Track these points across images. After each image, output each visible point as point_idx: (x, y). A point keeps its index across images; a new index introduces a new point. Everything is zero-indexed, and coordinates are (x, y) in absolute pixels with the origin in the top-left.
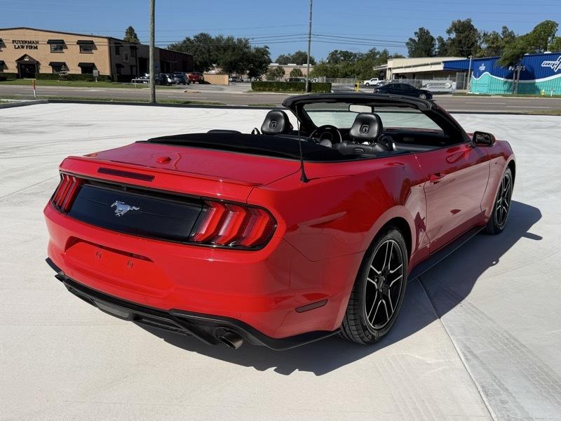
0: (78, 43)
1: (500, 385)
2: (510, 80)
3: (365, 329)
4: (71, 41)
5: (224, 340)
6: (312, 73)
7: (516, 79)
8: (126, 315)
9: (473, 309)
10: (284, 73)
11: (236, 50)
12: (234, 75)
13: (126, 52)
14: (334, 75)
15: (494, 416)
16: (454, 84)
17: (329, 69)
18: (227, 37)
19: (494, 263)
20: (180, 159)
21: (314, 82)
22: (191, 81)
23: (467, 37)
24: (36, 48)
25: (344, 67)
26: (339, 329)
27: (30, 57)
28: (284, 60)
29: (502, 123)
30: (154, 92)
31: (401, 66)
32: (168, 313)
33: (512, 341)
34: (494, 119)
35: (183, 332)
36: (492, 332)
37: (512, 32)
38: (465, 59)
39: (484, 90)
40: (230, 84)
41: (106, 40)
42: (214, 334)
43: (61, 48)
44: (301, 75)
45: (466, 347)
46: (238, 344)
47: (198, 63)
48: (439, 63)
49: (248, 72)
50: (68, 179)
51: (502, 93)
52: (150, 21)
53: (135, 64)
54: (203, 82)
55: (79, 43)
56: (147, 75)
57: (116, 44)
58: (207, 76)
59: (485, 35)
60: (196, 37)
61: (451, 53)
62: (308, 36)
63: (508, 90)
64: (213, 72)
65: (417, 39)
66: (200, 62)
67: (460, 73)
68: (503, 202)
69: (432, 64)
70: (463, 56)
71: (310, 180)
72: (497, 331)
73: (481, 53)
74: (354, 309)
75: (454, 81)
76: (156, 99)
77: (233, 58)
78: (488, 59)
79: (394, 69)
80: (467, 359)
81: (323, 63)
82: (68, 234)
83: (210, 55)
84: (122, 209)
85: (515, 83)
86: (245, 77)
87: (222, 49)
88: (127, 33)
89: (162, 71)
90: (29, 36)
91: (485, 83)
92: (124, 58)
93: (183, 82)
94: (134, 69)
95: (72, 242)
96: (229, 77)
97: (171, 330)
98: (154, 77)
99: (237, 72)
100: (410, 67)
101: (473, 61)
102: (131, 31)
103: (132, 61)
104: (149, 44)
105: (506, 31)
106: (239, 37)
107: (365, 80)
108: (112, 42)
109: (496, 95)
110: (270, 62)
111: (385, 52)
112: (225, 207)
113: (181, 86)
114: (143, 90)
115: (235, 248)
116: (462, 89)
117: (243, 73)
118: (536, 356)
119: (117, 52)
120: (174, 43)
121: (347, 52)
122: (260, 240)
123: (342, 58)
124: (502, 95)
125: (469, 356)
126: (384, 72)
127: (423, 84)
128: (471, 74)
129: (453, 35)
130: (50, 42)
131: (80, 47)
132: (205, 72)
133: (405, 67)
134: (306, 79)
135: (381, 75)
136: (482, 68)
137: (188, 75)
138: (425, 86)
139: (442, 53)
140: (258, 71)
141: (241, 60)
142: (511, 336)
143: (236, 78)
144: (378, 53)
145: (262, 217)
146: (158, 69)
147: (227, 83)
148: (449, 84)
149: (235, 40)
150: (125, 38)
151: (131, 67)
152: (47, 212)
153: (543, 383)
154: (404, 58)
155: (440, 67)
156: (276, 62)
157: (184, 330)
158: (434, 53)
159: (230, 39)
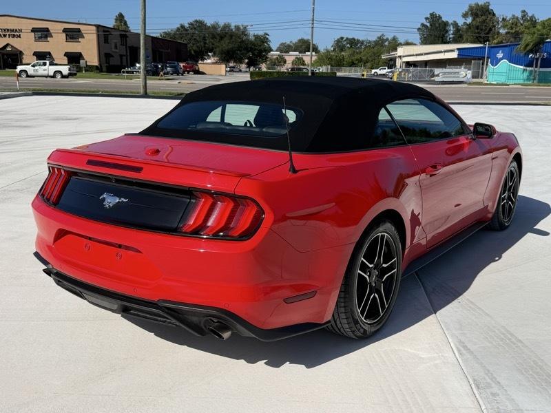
0: (63, 31)
1: (493, 379)
2: (531, 69)
3: (356, 322)
4: (56, 28)
5: (212, 331)
6: (316, 62)
7: (536, 67)
8: (115, 307)
9: (471, 305)
10: (285, 62)
11: (234, 37)
12: (231, 65)
13: (115, 41)
14: (339, 64)
15: (483, 407)
16: (469, 73)
17: (334, 57)
18: (223, 24)
19: (497, 258)
20: (172, 151)
21: (317, 71)
22: (186, 71)
23: (484, 21)
24: (19, 36)
25: (350, 55)
26: (329, 322)
27: (12, 47)
28: (285, 48)
29: (518, 114)
30: (146, 83)
31: (412, 53)
32: (156, 304)
33: (509, 336)
34: (510, 110)
35: (172, 324)
36: (489, 327)
37: (532, 17)
38: (482, 45)
39: (502, 80)
40: (228, 74)
41: (94, 28)
42: (202, 325)
43: (46, 37)
44: (304, 64)
45: (460, 342)
46: (226, 335)
47: (193, 52)
48: (453, 51)
49: (246, 61)
50: (56, 172)
51: (522, 82)
52: (141, 7)
53: (125, 53)
54: (198, 72)
55: (65, 31)
56: (138, 65)
57: (104, 31)
58: (202, 66)
59: (504, 19)
60: (191, 24)
61: (467, 39)
62: (311, 22)
63: (528, 79)
64: (209, 61)
65: (428, 25)
66: (195, 51)
67: (477, 61)
68: (509, 197)
69: (445, 51)
70: (481, 43)
71: (298, 171)
72: (494, 327)
73: (499, 39)
74: (344, 302)
75: (469, 70)
76: (148, 91)
77: (231, 46)
78: (506, 46)
79: (404, 56)
80: (461, 354)
81: (328, 51)
82: (56, 226)
83: (205, 43)
84: (110, 201)
85: (535, 72)
86: (243, 67)
87: (218, 37)
88: (116, 20)
89: (154, 60)
90: (12, 24)
91: (503, 71)
92: (113, 46)
93: (176, 72)
94: (124, 58)
95: (60, 234)
96: (226, 67)
97: (160, 321)
98: (146, 67)
99: (235, 62)
100: (421, 55)
101: (491, 48)
102: (120, 18)
103: (122, 51)
104: (141, 32)
105: (525, 16)
106: (237, 24)
107: (373, 69)
108: (101, 29)
109: (515, 84)
110: (271, 50)
111: (394, 39)
112: (213, 198)
113: (175, 76)
114: (133, 81)
115: (224, 238)
116: (478, 78)
117: (241, 63)
118: (532, 351)
119: (106, 41)
120: (166, 31)
121: (354, 39)
122: (248, 230)
123: (348, 45)
124: (522, 85)
125: (464, 352)
126: (394, 60)
127: (436, 73)
128: (487, 62)
129: (469, 20)
130: (34, 30)
131: (66, 35)
132: (200, 62)
133: (416, 55)
134: (309, 69)
135: (391, 63)
136: (500, 55)
137: (182, 65)
138: (438, 75)
139: (457, 40)
140: (257, 61)
141: (239, 48)
142: (507, 331)
143: (234, 67)
144: (387, 39)
145: (249, 208)
146: (149, 58)
147: (224, 73)
148: (464, 73)
149: (233, 27)
150: (114, 26)
151: (121, 56)
152: (35, 205)
153: (537, 377)
154: (415, 44)
155: (454, 55)
156: (277, 51)
157: (173, 321)
158: (448, 39)
159: (227, 26)
